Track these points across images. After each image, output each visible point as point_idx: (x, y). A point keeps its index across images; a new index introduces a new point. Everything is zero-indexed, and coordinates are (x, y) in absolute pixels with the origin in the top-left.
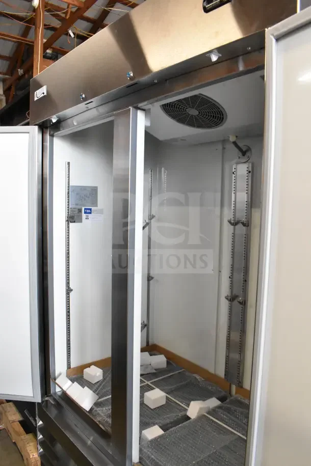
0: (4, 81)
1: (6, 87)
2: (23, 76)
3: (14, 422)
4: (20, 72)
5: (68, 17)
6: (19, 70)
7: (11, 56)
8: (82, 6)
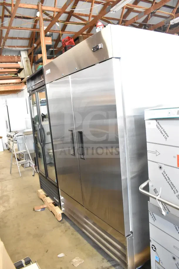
0: (27, 50)
1: (29, 54)
2: (36, 47)
3: (50, 203)
4: (35, 45)
5: (55, 16)
6: (34, 44)
7: (29, 37)
8: (61, 11)
